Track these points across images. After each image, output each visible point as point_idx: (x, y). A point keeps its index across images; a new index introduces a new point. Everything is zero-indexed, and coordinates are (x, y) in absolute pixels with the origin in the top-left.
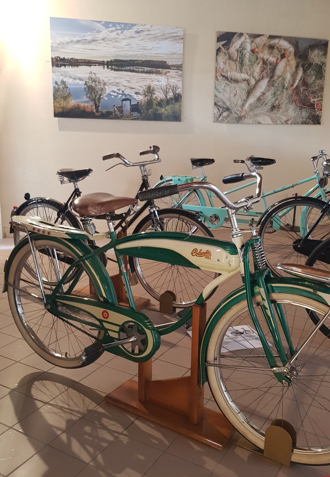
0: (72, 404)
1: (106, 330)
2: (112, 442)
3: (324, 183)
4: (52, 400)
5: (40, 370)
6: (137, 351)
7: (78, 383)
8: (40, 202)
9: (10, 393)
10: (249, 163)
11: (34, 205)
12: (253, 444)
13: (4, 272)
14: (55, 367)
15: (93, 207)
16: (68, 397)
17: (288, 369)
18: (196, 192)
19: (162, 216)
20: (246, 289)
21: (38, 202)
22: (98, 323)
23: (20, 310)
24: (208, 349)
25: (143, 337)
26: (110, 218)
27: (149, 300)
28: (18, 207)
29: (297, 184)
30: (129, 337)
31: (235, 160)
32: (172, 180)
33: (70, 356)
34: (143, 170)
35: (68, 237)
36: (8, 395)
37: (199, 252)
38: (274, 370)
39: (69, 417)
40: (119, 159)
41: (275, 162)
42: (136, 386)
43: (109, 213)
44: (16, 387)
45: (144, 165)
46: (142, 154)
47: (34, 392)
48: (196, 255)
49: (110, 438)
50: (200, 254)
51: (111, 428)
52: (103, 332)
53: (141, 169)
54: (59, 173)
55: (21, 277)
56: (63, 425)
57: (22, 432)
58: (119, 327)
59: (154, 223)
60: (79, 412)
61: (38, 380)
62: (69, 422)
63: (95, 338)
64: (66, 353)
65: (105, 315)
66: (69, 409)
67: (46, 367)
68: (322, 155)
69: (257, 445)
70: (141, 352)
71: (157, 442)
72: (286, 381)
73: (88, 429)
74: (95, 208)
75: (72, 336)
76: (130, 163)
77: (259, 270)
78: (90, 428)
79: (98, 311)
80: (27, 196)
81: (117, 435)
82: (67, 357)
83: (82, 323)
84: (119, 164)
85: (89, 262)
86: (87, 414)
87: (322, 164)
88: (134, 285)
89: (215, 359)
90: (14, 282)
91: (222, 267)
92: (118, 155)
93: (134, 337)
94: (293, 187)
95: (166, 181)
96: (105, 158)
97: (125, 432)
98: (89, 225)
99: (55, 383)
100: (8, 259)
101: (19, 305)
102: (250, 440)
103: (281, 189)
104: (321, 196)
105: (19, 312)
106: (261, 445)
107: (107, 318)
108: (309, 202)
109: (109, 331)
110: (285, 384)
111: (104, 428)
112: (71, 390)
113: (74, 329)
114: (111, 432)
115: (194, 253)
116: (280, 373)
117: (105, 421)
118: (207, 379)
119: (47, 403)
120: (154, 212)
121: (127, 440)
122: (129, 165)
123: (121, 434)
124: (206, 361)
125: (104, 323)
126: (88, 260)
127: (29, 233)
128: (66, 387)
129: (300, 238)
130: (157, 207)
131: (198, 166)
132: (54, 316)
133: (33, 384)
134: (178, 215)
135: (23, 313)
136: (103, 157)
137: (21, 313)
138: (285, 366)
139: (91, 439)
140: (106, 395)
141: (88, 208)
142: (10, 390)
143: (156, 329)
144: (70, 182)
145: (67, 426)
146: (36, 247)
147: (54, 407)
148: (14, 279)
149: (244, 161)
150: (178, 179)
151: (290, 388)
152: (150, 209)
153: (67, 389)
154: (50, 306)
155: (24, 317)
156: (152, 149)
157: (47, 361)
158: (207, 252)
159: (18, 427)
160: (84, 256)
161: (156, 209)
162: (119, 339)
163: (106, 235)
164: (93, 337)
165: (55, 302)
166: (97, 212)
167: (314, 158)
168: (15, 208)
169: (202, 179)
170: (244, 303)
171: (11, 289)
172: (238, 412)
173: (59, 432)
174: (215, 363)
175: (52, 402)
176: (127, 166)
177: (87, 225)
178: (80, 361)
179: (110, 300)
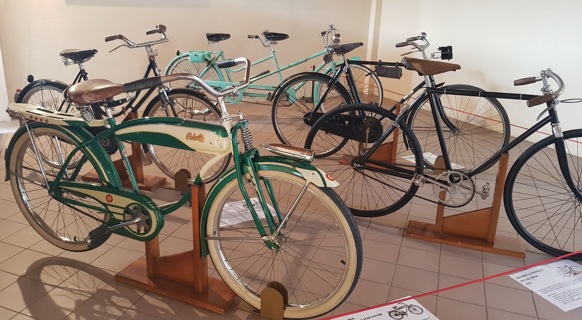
0: (81, 284)
1: (111, 213)
2: (120, 317)
3: (328, 59)
4: (61, 283)
5: (50, 255)
6: (142, 231)
7: (89, 265)
8: (44, 85)
9: (18, 280)
10: (263, 38)
11: (38, 87)
12: (252, 306)
13: (5, 160)
14: (65, 251)
15: (88, 94)
16: (78, 279)
17: (275, 237)
18: (214, 68)
19: (171, 96)
20: (235, 168)
21: (42, 84)
22: (103, 207)
23: (25, 198)
24: (208, 225)
25: (147, 217)
26: (107, 105)
27: (165, 179)
28: (22, 89)
29: (310, 59)
30: (134, 218)
31: (249, 36)
32: (188, 56)
33: (79, 240)
34: (149, 51)
35: (66, 124)
36: (17, 282)
37: (193, 136)
38: (263, 239)
39: (78, 297)
40: (122, 40)
41: (288, 37)
42: (144, 263)
43: (107, 99)
44: (25, 273)
45: (149, 46)
46: (148, 33)
47: (44, 277)
48: (190, 139)
49: (118, 313)
50: (194, 138)
51: (119, 304)
52: (108, 215)
53: (147, 49)
54: (62, 55)
55: (23, 165)
56: (72, 305)
57: (30, 315)
58: (123, 210)
59: (163, 103)
60: (89, 293)
61: (48, 265)
62: (79, 304)
63: (101, 221)
64: (75, 238)
65: (109, 198)
66: (79, 290)
67: (56, 252)
68: (332, 30)
69: (254, 306)
70: (146, 231)
71: (164, 313)
72: (275, 247)
73: (97, 307)
74: (90, 96)
75: (79, 221)
76: (134, 45)
77: (248, 150)
78: (99, 306)
79: (102, 196)
80: (30, 78)
81: (125, 310)
82: (77, 241)
83: (89, 209)
84: (123, 45)
85: (90, 148)
86: (96, 294)
87: (332, 39)
88: (148, 165)
89: (215, 233)
90: (16, 170)
91: (215, 149)
92: (121, 37)
93: (139, 218)
94: (306, 61)
95: (183, 57)
96: (108, 39)
97: (134, 307)
98: (85, 113)
99: (66, 267)
100: (7, 148)
101: (24, 193)
102: (248, 303)
103: (295, 63)
104: (331, 69)
105: (24, 200)
106: (258, 306)
107: (111, 201)
108: (316, 77)
109: (113, 214)
110: (274, 250)
111: (113, 304)
112: (81, 272)
113: (82, 215)
114: (120, 308)
115: (189, 137)
116: (269, 241)
117: (114, 299)
118: (208, 252)
119: (57, 287)
120: (163, 92)
121: (136, 314)
122: (133, 47)
123: (130, 308)
124: (206, 235)
125: (108, 207)
126: (89, 146)
127: (27, 121)
128: (76, 270)
129: (310, 112)
130: (166, 87)
131: (214, 41)
132: (59, 202)
133: (42, 269)
134: (186, 95)
135: (28, 201)
136: (105, 38)
137: (26, 201)
138: (273, 235)
139: (100, 316)
140: (116, 274)
141: (83, 96)
142: (18, 277)
143: (159, 209)
144: (75, 63)
145: (76, 307)
146: (35, 135)
147: (64, 289)
148: (16, 168)
149: (258, 36)
150: (195, 54)
151: (279, 253)
152: (159, 90)
153: (78, 272)
154: (53, 193)
155: (29, 204)
156: (158, 28)
157: (57, 246)
158: (200, 135)
159: (27, 312)
160: (84, 142)
161: (164, 90)
162: (124, 221)
163: (105, 122)
164: (99, 220)
165: (59, 189)
166: (92, 100)
167: (323, 33)
168: (18, 91)
169: (219, 54)
170: (235, 182)
171: (13, 178)
172: (237, 279)
173: (68, 313)
174: (215, 237)
175: (61, 285)
176: (131, 48)
177: (84, 113)
178: (85, 245)
179: (114, 185)
